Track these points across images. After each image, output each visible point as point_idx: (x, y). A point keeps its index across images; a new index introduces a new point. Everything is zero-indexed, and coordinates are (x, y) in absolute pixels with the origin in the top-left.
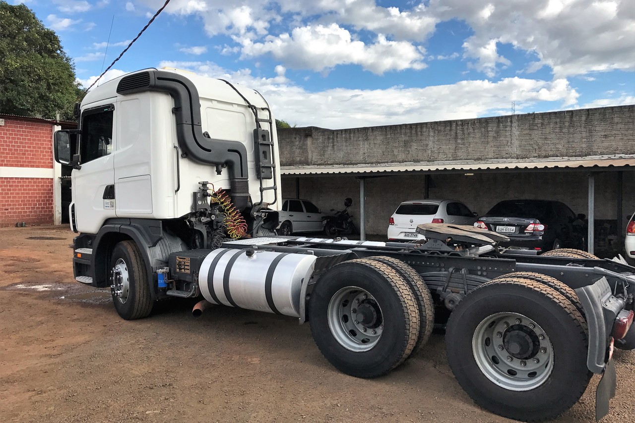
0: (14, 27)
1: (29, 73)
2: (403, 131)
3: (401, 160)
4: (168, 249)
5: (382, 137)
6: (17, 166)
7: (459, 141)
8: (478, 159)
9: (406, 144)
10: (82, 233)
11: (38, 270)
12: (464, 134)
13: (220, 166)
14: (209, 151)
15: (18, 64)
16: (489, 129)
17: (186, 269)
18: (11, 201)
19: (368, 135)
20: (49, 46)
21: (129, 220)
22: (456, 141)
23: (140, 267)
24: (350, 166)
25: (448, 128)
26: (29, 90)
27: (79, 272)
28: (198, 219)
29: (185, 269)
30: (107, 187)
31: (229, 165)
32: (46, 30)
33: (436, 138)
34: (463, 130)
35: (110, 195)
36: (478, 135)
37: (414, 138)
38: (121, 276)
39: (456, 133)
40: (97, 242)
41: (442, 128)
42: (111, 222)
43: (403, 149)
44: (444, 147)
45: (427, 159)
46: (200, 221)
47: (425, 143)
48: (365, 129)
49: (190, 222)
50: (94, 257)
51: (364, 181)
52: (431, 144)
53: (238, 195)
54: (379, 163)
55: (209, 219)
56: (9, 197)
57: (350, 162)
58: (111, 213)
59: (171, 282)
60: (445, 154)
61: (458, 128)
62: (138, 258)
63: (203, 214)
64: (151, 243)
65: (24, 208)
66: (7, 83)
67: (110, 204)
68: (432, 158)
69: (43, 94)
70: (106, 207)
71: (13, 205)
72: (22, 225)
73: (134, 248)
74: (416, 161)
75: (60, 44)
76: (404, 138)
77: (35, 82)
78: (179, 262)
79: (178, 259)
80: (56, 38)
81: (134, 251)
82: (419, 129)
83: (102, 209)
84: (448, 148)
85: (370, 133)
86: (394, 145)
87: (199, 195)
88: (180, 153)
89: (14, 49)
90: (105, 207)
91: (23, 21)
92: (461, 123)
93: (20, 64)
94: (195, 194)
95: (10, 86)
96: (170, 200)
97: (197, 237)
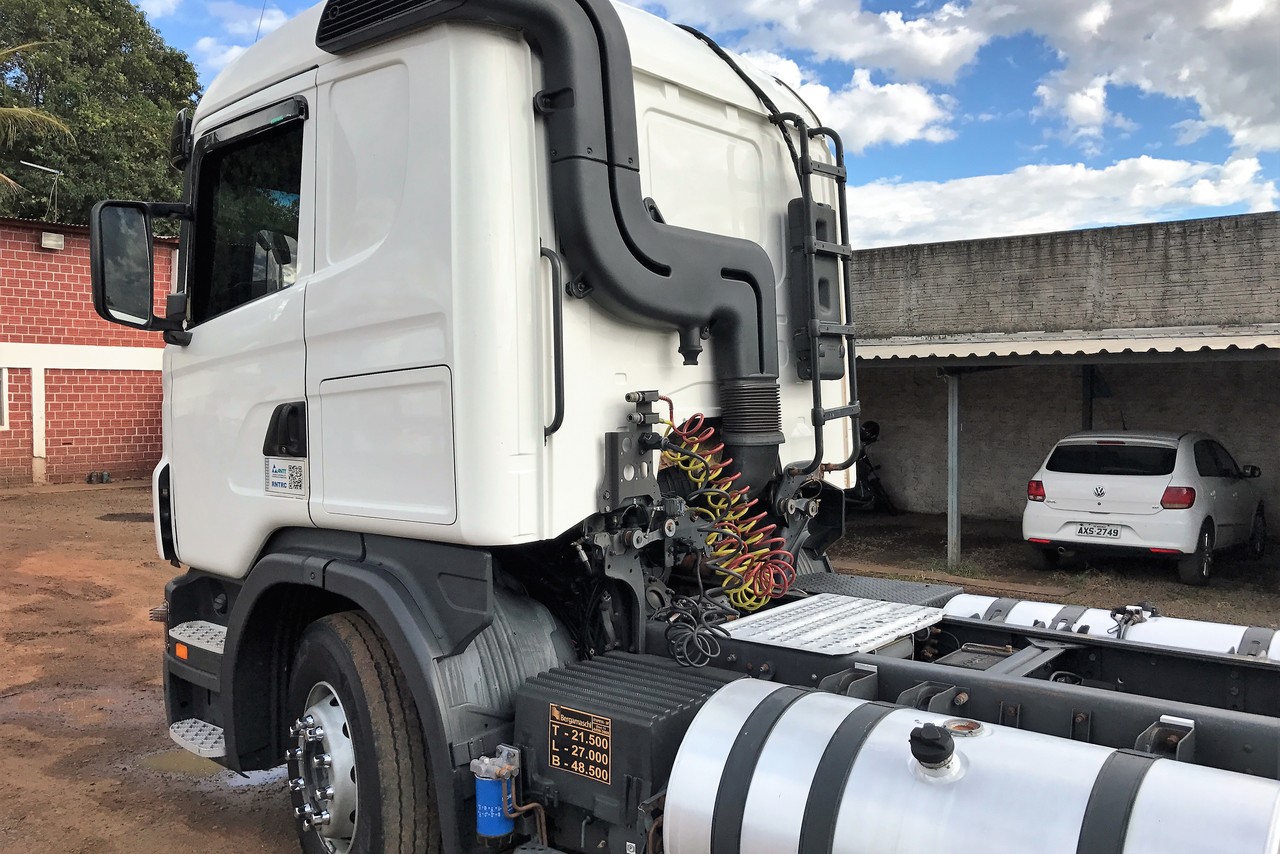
0: (100, 40)
1: (130, 141)
2: (1016, 253)
3: (1010, 326)
4: (510, 660)
5: (957, 270)
6: (91, 342)
7: (1175, 277)
8: (1232, 323)
9: (1023, 283)
10: (193, 570)
11: (98, 629)
12: (1187, 258)
13: (696, 332)
14: (664, 271)
15: (108, 121)
16: (1265, 243)
17: (595, 763)
18: (79, 424)
19: (921, 263)
20: (174, 84)
21: (363, 543)
22: (1165, 276)
23: (401, 734)
24: (872, 341)
25: (1144, 244)
26: (131, 178)
27: (184, 705)
28: (621, 540)
29: (588, 763)
30: (279, 411)
31: (721, 329)
32: (168, 51)
33: (1109, 271)
34: (1186, 248)
35: (287, 443)
36: (1230, 260)
37: (1047, 270)
38: (327, 759)
39: (1166, 256)
40: (243, 607)
41: (1126, 245)
42: (291, 541)
43: (1015, 299)
44: (1130, 292)
45: (1082, 323)
46: (627, 545)
47: (1076, 283)
48: (913, 250)
49: (589, 547)
50: (231, 663)
51: (960, 379)
52: (1092, 285)
53: (750, 440)
54: (950, 333)
55: (654, 536)
56: (74, 415)
57: (870, 331)
58: (292, 509)
59: (529, 812)
60: (1132, 308)
61: (1172, 242)
62: (393, 694)
63: (635, 516)
64: (444, 642)
65: (105, 440)
66: (85, 162)
67: (287, 474)
68: (1096, 320)
69: (160, 187)
70: (275, 484)
71: (84, 432)
72: (101, 480)
73: (379, 655)
74: (1053, 329)
75: (198, 80)
76: (1016, 270)
77: (142, 161)
78: (562, 729)
79: (556, 714)
80: (188, 68)
81: (377, 666)
82: (1059, 247)
83: (260, 493)
84: (1143, 294)
85: (924, 256)
86: (992, 288)
87: (624, 448)
88: (564, 278)
89: (99, 89)
90: (271, 488)
91: (118, 30)
92: (1181, 230)
93: (112, 122)
94: (612, 441)
95: (91, 168)
96: (526, 469)
97: (608, 599)
